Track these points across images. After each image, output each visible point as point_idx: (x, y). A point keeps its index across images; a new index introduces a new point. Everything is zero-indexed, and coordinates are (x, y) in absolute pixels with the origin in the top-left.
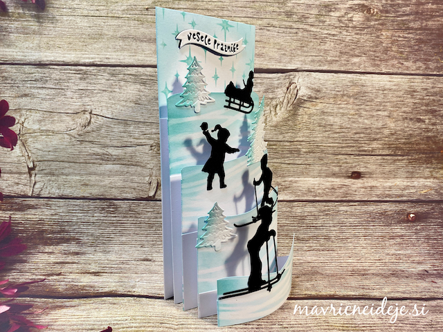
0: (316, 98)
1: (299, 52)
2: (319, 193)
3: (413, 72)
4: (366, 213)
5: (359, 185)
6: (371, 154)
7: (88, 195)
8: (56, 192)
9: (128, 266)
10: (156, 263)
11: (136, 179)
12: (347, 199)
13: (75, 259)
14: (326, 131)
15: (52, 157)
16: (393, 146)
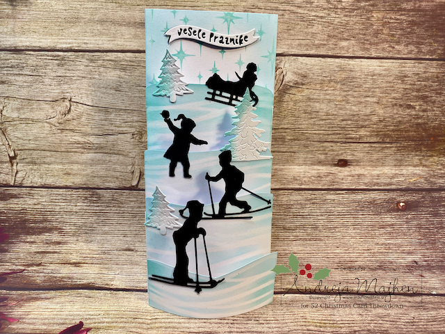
0: (303, 84)
1: (285, 35)
2: (305, 181)
3: (404, 56)
4: (354, 201)
5: (346, 173)
6: (358, 141)
7: (71, 184)
8: (38, 181)
9: (109, 257)
10: (138, 253)
11: (118, 167)
12: (334, 187)
13: (57, 248)
14: (312, 118)
15: (33, 145)
16: (381, 133)
